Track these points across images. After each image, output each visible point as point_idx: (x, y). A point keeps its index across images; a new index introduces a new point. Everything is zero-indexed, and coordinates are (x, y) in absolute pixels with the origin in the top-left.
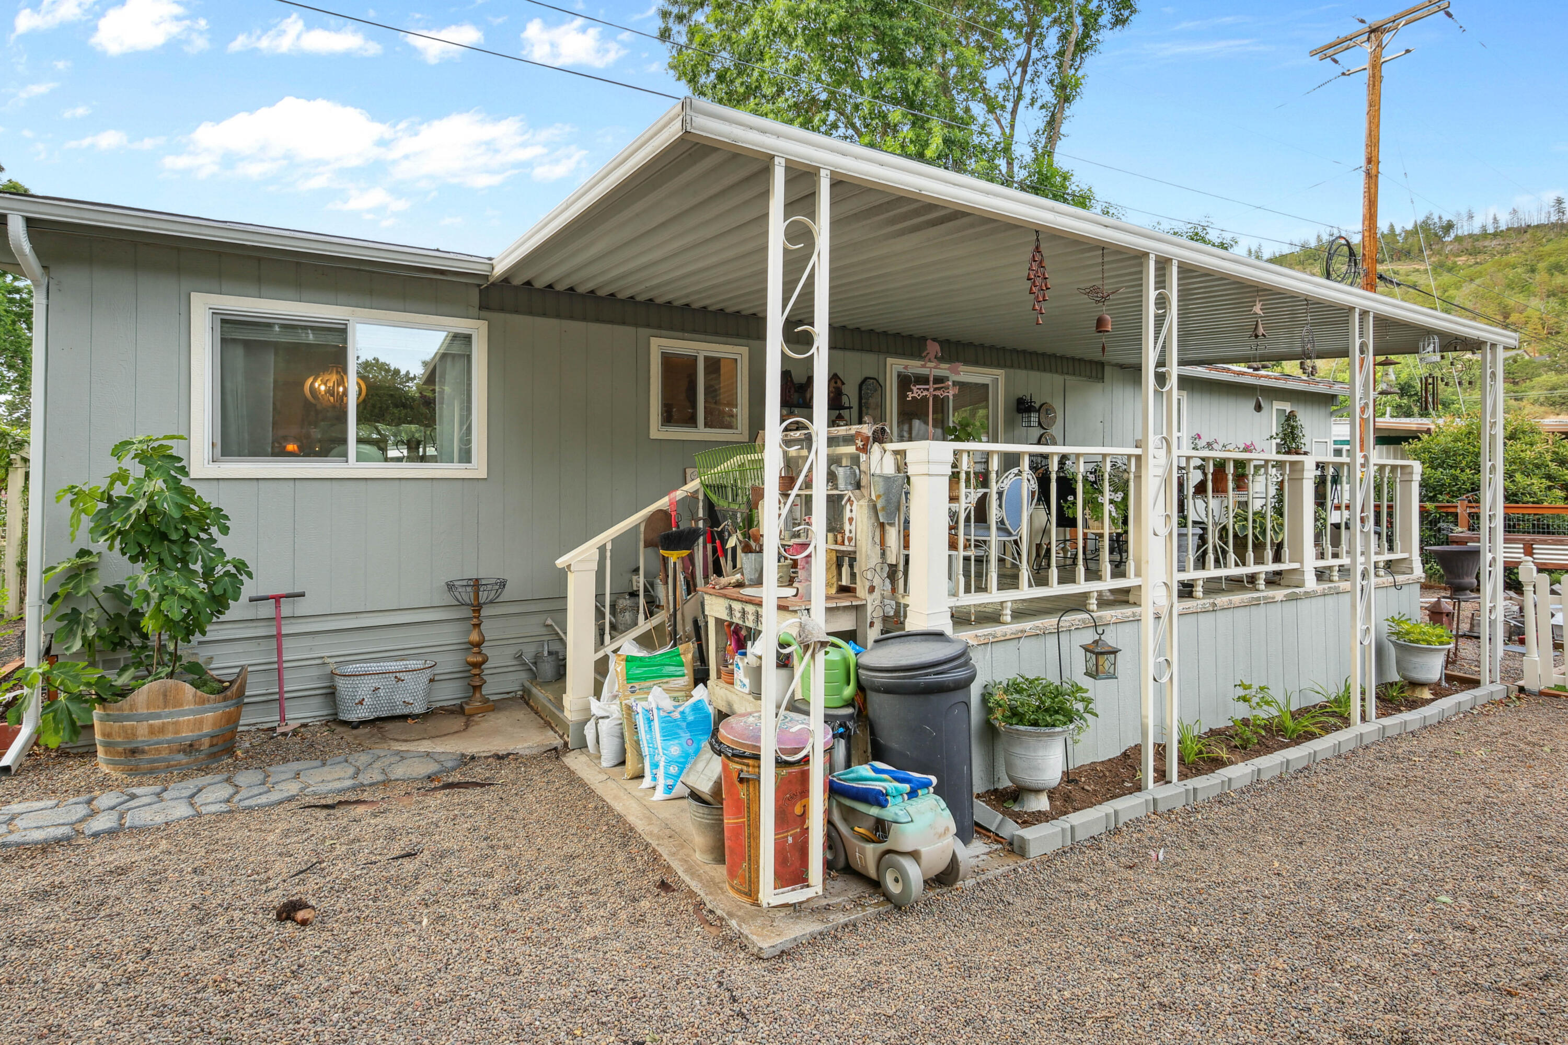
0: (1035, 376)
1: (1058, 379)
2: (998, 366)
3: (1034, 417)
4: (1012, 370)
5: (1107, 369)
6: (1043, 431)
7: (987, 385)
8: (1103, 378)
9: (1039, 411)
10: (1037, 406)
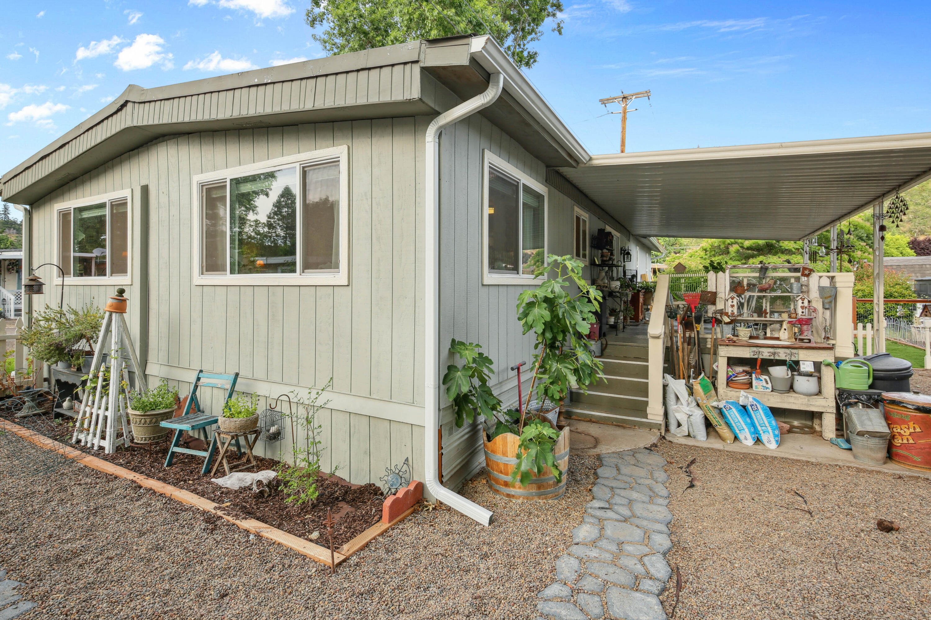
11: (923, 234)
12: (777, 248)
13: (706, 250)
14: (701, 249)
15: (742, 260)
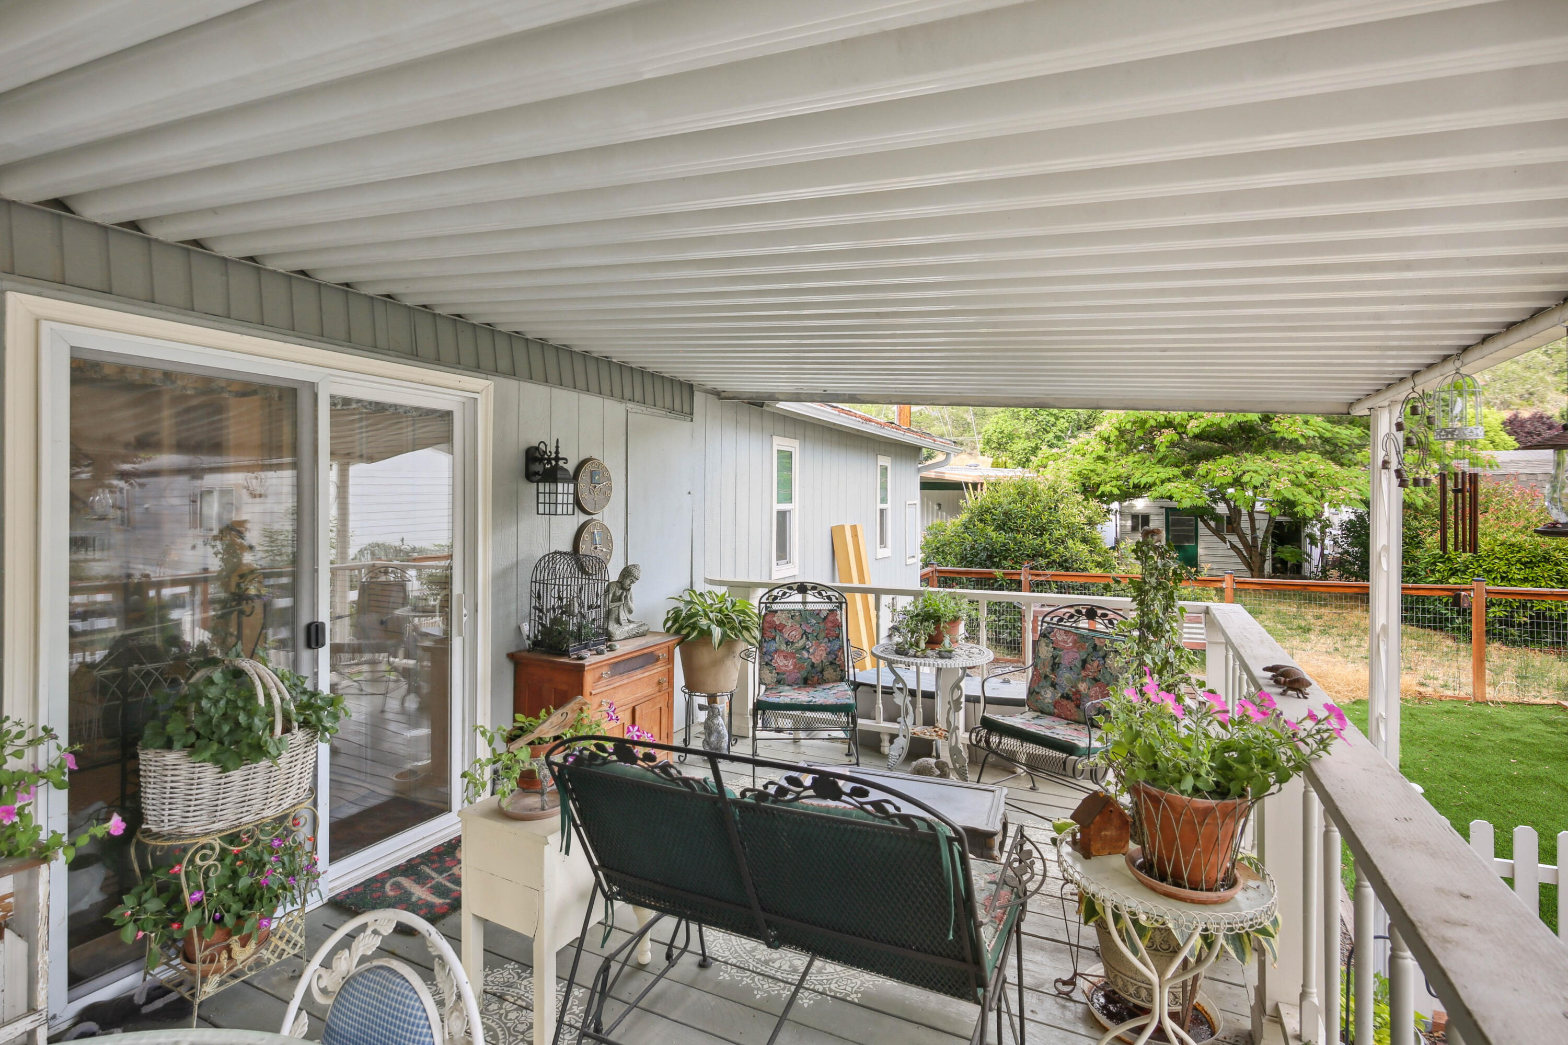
0: (565, 399)
1: (615, 410)
2: (477, 368)
3: (564, 490)
4: (512, 385)
5: (699, 397)
6: (583, 518)
7: (448, 414)
8: (692, 414)
9: (575, 478)
10: (570, 467)
11: (1508, 407)
12: (1263, 435)
13: (1107, 440)
14: (1098, 439)
15: (1183, 464)
